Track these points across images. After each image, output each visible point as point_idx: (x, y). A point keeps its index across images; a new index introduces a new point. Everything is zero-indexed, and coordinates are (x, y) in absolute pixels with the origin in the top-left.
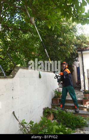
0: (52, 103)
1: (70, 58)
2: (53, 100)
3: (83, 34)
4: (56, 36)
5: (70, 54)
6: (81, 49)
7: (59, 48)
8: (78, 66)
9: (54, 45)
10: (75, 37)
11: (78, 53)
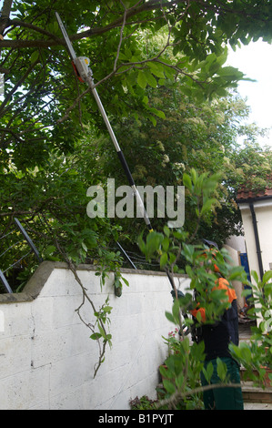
0: (161, 381)
1: (214, 224)
3: (253, 147)
4: (168, 159)
5: (213, 213)
6: (248, 197)
8: (243, 252)
10: (227, 159)
11: (241, 208)
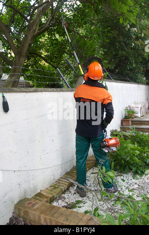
0: (122, 125)
2: (122, 121)
4: (129, 27)
7: (133, 44)
9: (125, 40)
